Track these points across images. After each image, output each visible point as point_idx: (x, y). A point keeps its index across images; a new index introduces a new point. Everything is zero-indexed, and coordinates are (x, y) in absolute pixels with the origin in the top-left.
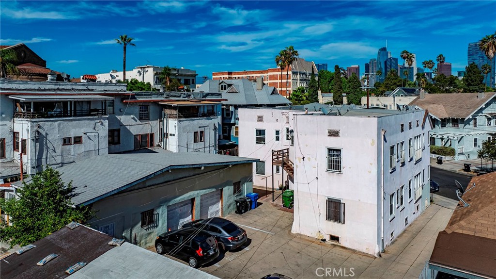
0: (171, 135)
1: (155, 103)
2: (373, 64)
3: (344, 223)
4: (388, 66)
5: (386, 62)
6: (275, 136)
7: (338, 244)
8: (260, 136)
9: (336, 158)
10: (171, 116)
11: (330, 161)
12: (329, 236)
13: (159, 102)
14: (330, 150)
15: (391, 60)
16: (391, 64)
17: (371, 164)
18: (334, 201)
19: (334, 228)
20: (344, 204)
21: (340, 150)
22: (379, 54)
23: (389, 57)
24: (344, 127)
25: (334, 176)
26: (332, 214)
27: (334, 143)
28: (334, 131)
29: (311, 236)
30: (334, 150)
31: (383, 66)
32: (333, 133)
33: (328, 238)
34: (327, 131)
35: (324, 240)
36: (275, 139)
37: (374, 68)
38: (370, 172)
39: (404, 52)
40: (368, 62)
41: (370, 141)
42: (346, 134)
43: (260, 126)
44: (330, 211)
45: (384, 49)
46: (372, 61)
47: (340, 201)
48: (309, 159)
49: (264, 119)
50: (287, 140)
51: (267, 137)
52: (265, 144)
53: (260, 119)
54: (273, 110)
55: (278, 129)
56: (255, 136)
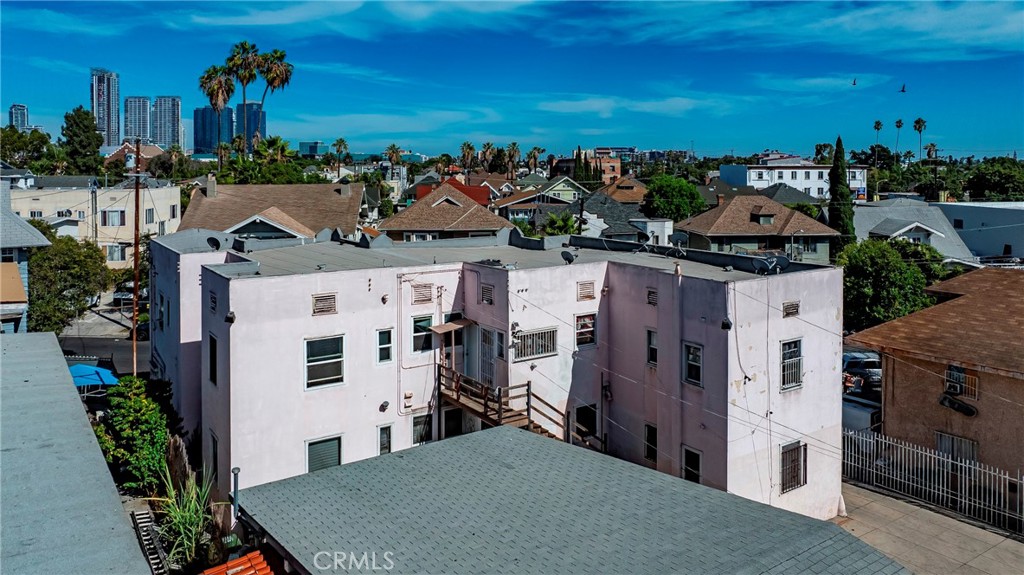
3: (804, 483)
6: (376, 349)
8: (325, 360)
11: (784, 369)
14: (784, 345)
17: (836, 354)
18: (791, 447)
19: (791, 502)
20: (806, 446)
24: (805, 294)
25: (792, 395)
26: (789, 477)
27: (791, 329)
28: (792, 306)
30: (788, 344)
32: (791, 310)
34: (782, 308)
36: (377, 355)
38: (834, 369)
41: (835, 313)
42: (808, 308)
43: (325, 328)
44: (785, 472)
47: (799, 442)
49: (339, 305)
50: (415, 350)
51: (347, 359)
52: (341, 380)
53: (324, 305)
54: (371, 271)
55: (385, 327)
56: (301, 363)
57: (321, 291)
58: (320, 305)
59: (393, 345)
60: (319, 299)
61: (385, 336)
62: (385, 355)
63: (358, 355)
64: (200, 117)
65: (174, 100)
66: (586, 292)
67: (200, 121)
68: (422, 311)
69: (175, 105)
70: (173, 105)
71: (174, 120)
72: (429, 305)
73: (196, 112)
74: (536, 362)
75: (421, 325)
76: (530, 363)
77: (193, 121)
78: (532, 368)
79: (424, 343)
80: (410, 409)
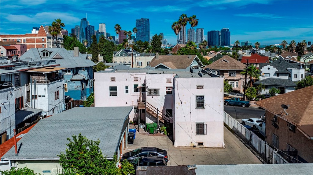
0: (40, 96)
1: (24, 72)
2: (77, 29)
3: (206, 134)
4: (88, 31)
5: (86, 29)
6: (125, 90)
7: (203, 146)
8: (113, 91)
9: (200, 101)
10: (40, 82)
11: (197, 102)
12: (197, 143)
13: (27, 70)
14: (197, 96)
15: (90, 27)
16: (90, 30)
17: (220, 102)
18: (200, 124)
19: (200, 138)
20: (206, 124)
21: (203, 96)
22: (81, 22)
23: (88, 25)
24: (206, 83)
25: (200, 110)
26: (199, 131)
27: (200, 92)
28: (200, 86)
29: (187, 146)
30: (199, 96)
31: (84, 31)
32: (200, 87)
33: (196, 145)
34: (196, 86)
35: (195, 146)
36: (125, 91)
37: (78, 33)
38: (220, 106)
39: (117, 25)
40: (74, 28)
41: (220, 90)
42: (207, 87)
43: (113, 84)
44: (198, 130)
45: (85, 19)
46: (77, 27)
47: (204, 123)
48: (185, 103)
49: (116, 80)
50: (134, 91)
51: (118, 91)
52: (117, 96)
53: (113, 79)
54: (123, 73)
55: (127, 85)
56: (108, 91)
57: (112, 77)
58: (112, 79)
59: (129, 90)
60: (112, 78)
61: (127, 88)
62: (127, 92)
63: (121, 90)
64: (209, 34)
65: (201, 29)
66: (169, 81)
67: (209, 36)
68: (136, 83)
69: (202, 31)
70: (201, 31)
71: (202, 36)
72: (137, 82)
73: (208, 33)
74: (153, 96)
75: (136, 86)
76: (152, 96)
77: (207, 35)
78: (152, 97)
79: (136, 90)
80: (133, 105)
